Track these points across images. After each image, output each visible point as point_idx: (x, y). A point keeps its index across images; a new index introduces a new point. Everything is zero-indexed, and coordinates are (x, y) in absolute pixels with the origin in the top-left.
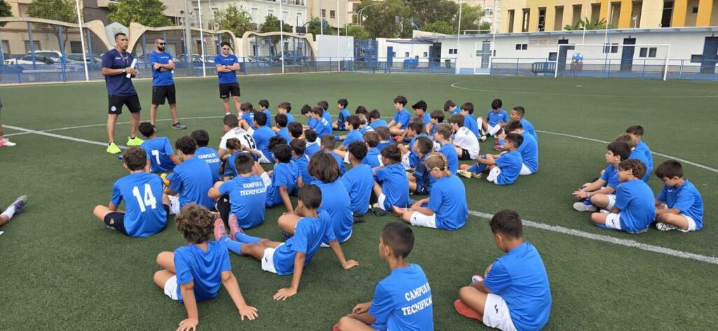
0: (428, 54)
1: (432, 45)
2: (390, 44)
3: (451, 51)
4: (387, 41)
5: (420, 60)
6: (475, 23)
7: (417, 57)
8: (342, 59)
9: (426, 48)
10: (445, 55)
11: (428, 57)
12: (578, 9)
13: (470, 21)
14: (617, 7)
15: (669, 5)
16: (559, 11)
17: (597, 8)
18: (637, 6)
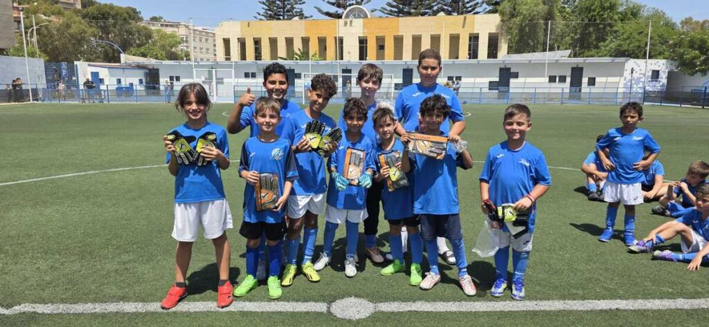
0: (144, 81)
1: (148, 71)
2: (95, 70)
4: (89, 65)
5: (135, 88)
7: (131, 85)
8: (34, 87)
9: (141, 74)
11: (144, 84)
12: (289, 42)
13: (169, 48)
14: (322, 41)
15: (363, 42)
16: (273, 42)
17: (306, 41)
18: (338, 41)
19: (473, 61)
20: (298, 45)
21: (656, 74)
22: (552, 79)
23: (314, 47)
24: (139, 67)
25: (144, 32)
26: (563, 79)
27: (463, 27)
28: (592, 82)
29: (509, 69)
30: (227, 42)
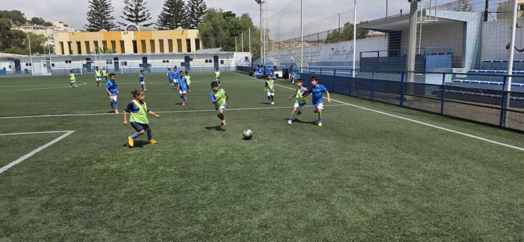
0: (12, 66)
1: (14, 61)
3: (27, 65)
5: (7, 70)
6: (41, 45)
7: (5, 68)
10: (23, 66)
12: (96, 43)
13: (37, 44)
14: (113, 43)
15: (135, 42)
16: (87, 43)
17: (105, 42)
18: (122, 43)
19: (171, 53)
20: (101, 45)
21: (246, 58)
22: (206, 61)
23: (109, 46)
24: (9, 59)
25: (20, 34)
26: (211, 61)
27: (182, 34)
28: (222, 62)
29: (188, 57)
30: (62, 43)
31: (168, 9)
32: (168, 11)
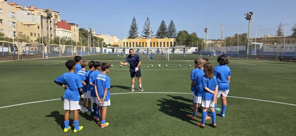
4: (104, 48)
12: (137, 43)
14: (143, 43)
15: (151, 43)
17: (140, 43)
18: (146, 43)
21: (196, 49)
23: (141, 44)
26: (182, 50)
28: (187, 51)
29: (174, 49)
30: (124, 43)
31: (160, 29)
32: (160, 30)
